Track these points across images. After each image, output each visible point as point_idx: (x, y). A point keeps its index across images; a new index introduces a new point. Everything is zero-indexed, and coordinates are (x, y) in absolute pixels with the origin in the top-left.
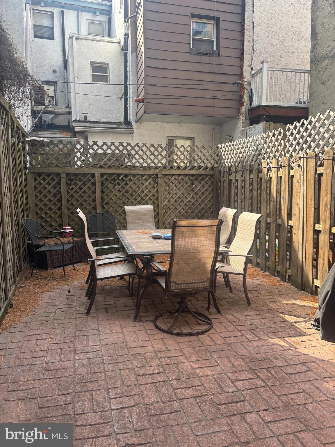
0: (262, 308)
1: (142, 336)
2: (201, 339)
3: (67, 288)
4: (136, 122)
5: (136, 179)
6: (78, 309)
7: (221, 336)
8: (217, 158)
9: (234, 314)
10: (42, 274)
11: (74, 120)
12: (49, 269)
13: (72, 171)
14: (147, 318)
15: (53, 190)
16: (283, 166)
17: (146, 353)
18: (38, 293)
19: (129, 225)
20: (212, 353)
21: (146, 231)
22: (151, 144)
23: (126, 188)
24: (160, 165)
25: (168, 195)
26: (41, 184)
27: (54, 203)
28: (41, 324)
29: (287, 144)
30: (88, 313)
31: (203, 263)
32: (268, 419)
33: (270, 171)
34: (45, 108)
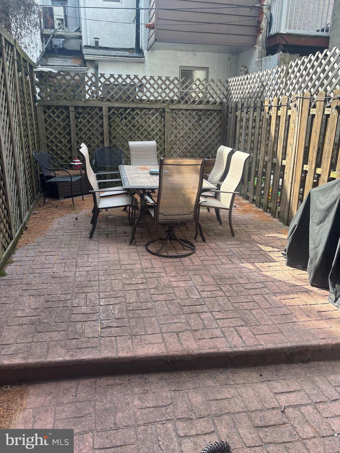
0: (244, 239)
1: (134, 256)
2: (183, 261)
3: (75, 216)
4: (148, 50)
5: (142, 113)
6: (83, 234)
7: (200, 259)
8: (226, 93)
9: (217, 243)
10: (53, 203)
11: (85, 46)
12: (60, 199)
13: (81, 104)
14: (141, 243)
15: (63, 123)
16: (282, 105)
17: (134, 269)
18: (49, 219)
19: (133, 161)
20: (188, 272)
21: (147, 167)
22: (159, 77)
23: (133, 122)
24: (167, 98)
25: (175, 131)
26: (51, 117)
27: (64, 136)
28: (50, 244)
29: (288, 82)
30: (91, 237)
31: (188, 198)
32: (217, 317)
33: (271, 110)
34: (54, 32)
